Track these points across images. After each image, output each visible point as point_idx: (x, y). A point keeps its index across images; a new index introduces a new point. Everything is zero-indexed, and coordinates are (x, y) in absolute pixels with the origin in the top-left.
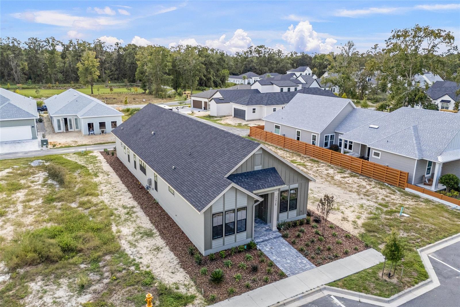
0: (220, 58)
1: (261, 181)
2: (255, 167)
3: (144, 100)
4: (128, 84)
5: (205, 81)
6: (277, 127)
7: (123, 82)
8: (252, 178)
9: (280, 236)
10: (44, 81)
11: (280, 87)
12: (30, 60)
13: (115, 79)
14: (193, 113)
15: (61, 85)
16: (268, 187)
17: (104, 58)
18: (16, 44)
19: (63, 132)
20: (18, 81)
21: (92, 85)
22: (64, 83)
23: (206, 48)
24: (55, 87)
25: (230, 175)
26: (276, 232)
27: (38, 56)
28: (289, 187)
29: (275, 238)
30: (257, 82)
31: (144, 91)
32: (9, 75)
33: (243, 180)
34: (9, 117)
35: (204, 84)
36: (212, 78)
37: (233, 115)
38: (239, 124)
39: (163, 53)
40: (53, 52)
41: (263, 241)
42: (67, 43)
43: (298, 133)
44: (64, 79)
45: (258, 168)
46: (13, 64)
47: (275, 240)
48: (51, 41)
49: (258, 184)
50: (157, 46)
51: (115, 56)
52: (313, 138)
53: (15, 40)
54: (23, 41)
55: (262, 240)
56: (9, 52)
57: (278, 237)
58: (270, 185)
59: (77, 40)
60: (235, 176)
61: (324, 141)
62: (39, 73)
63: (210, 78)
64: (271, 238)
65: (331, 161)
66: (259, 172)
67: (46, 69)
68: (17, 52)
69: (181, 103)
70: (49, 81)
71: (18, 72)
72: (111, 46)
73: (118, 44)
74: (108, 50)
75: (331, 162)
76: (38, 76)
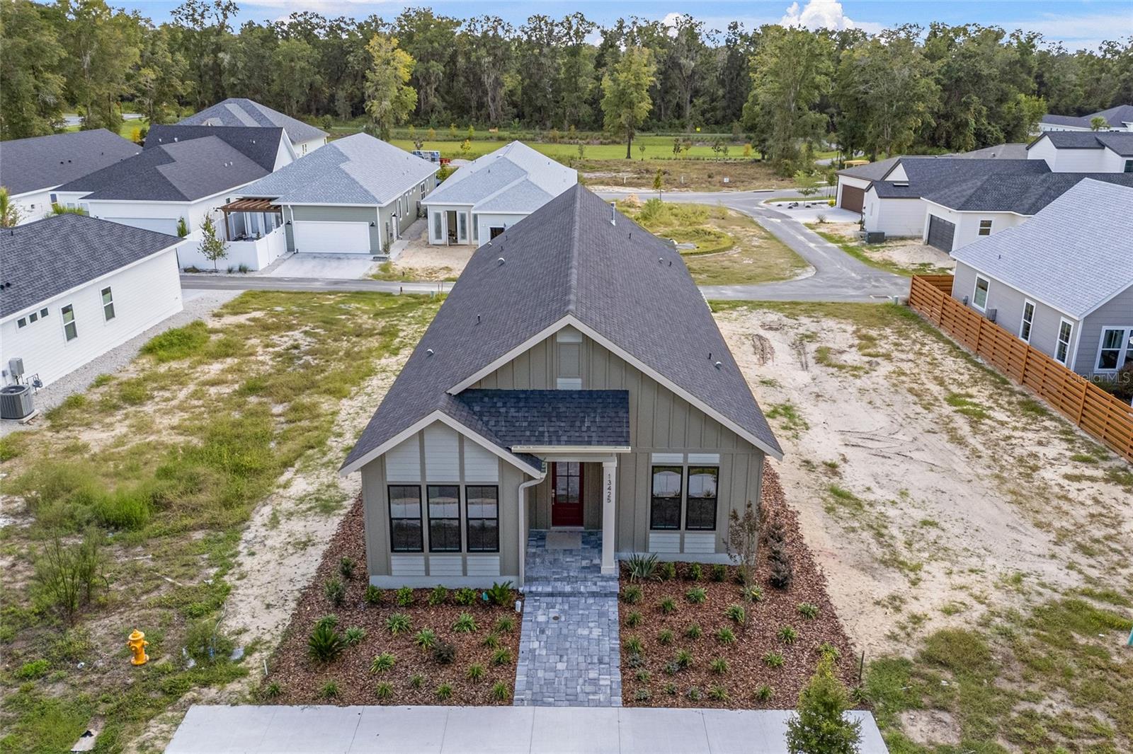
0: (1017, 62)
1: (558, 424)
2: (559, 380)
3: (726, 180)
4: (743, 135)
5: (948, 132)
6: (983, 286)
7: (730, 130)
8: (535, 410)
9: (612, 594)
10: (549, 124)
11: (1123, 156)
12: (524, 70)
13: (717, 123)
14: (822, 221)
15: (585, 134)
16: (568, 443)
17: (693, 64)
18: (501, 32)
19: (444, 245)
20: (496, 121)
21: (631, 136)
22: (591, 129)
23: (996, 29)
24: (566, 140)
25: (467, 390)
26: (610, 579)
27: (543, 60)
28: (686, 458)
29: (593, 594)
30: (1047, 138)
31: (759, 156)
32: (481, 106)
33: (503, 410)
34: (326, 200)
35: (942, 142)
36: (972, 122)
37: (925, 236)
38: (921, 265)
39: (809, 50)
40: (574, 51)
41: (551, 595)
42: (611, 27)
43: (1029, 310)
44: (593, 118)
45: (569, 383)
46: (488, 81)
47: (591, 601)
48: (574, 22)
49: (541, 429)
50: (800, 30)
51: (722, 59)
52: (1063, 331)
53: (499, 21)
54: (516, 25)
55: (549, 589)
56: (483, 52)
57: (606, 595)
58: (580, 439)
59: (634, 19)
60: (486, 396)
61: (1100, 349)
62: (539, 103)
63: (967, 124)
64: (580, 593)
65: (1083, 419)
66: (568, 395)
67: (557, 91)
68: (499, 53)
69: (806, 193)
70: (558, 125)
71: (498, 99)
72: (717, 32)
73: (735, 27)
74: (709, 44)
75: (1081, 422)
76: (539, 109)
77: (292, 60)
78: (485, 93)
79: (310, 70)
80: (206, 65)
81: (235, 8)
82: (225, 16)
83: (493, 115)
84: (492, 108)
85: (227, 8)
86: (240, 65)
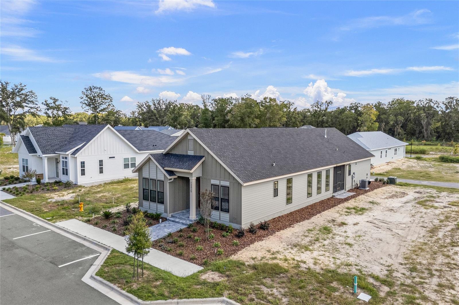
2: (189, 152)
8: (178, 159)
10: (453, 140)
18: (432, 104)
20: (427, 138)
26: (191, 221)
28: (220, 183)
29: (183, 224)
46: (424, 123)
47: (180, 225)
53: (431, 100)
55: (173, 219)
68: (430, 112)
71: (429, 130)
76: (448, 134)
77: (347, 118)
78: (423, 128)
79: (353, 121)
80: (320, 121)
81: (332, 103)
82: (328, 106)
83: (426, 136)
84: (426, 133)
85: (329, 103)
86: (330, 120)
